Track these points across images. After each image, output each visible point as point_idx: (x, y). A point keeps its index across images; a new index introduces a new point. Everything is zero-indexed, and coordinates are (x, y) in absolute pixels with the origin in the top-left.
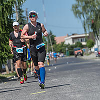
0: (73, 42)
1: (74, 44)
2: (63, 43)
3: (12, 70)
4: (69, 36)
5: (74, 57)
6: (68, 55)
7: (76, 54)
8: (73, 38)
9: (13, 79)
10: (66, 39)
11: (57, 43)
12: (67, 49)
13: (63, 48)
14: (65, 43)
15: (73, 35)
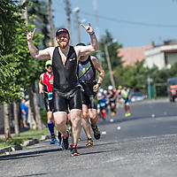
0: (166, 63)
1: (169, 66)
2: (140, 64)
3: (7, 132)
4: (155, 47)
5: (167, 100)
6: (152, 97)
7: (174, 92)
8: (166, 53)
9: (8, 153)
10: (147, 53)
11: (124, 65)
12: (149, 80)
13: (140, 76)
14: (145, 66)
15: (167, 43)
